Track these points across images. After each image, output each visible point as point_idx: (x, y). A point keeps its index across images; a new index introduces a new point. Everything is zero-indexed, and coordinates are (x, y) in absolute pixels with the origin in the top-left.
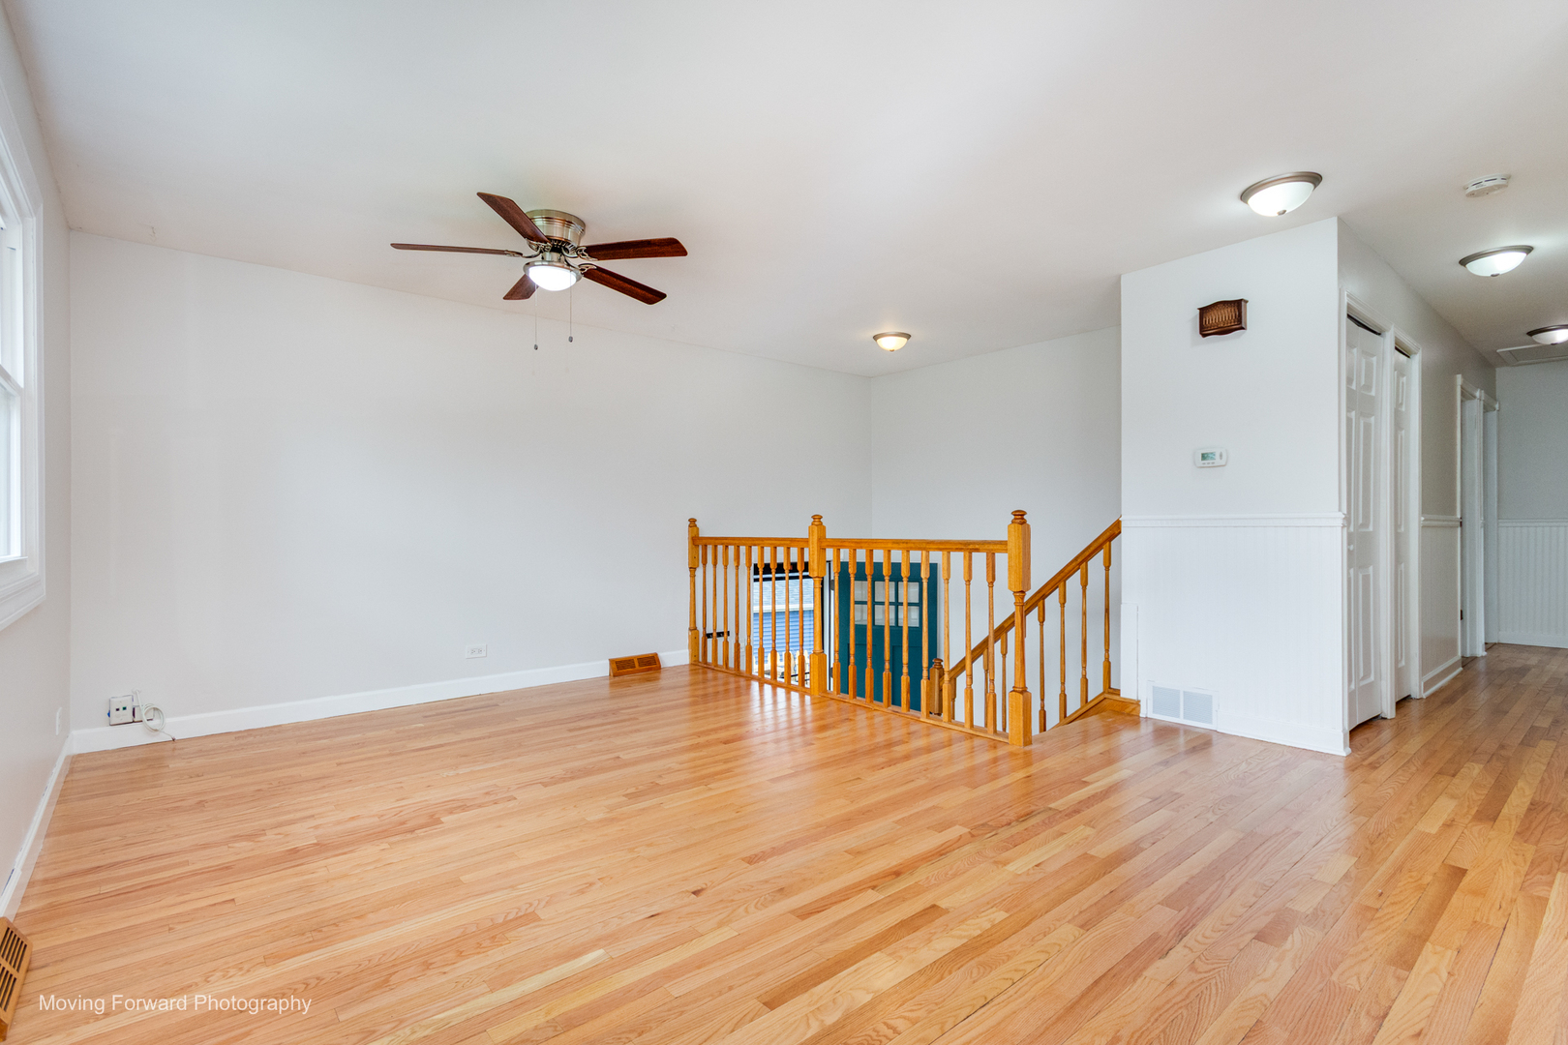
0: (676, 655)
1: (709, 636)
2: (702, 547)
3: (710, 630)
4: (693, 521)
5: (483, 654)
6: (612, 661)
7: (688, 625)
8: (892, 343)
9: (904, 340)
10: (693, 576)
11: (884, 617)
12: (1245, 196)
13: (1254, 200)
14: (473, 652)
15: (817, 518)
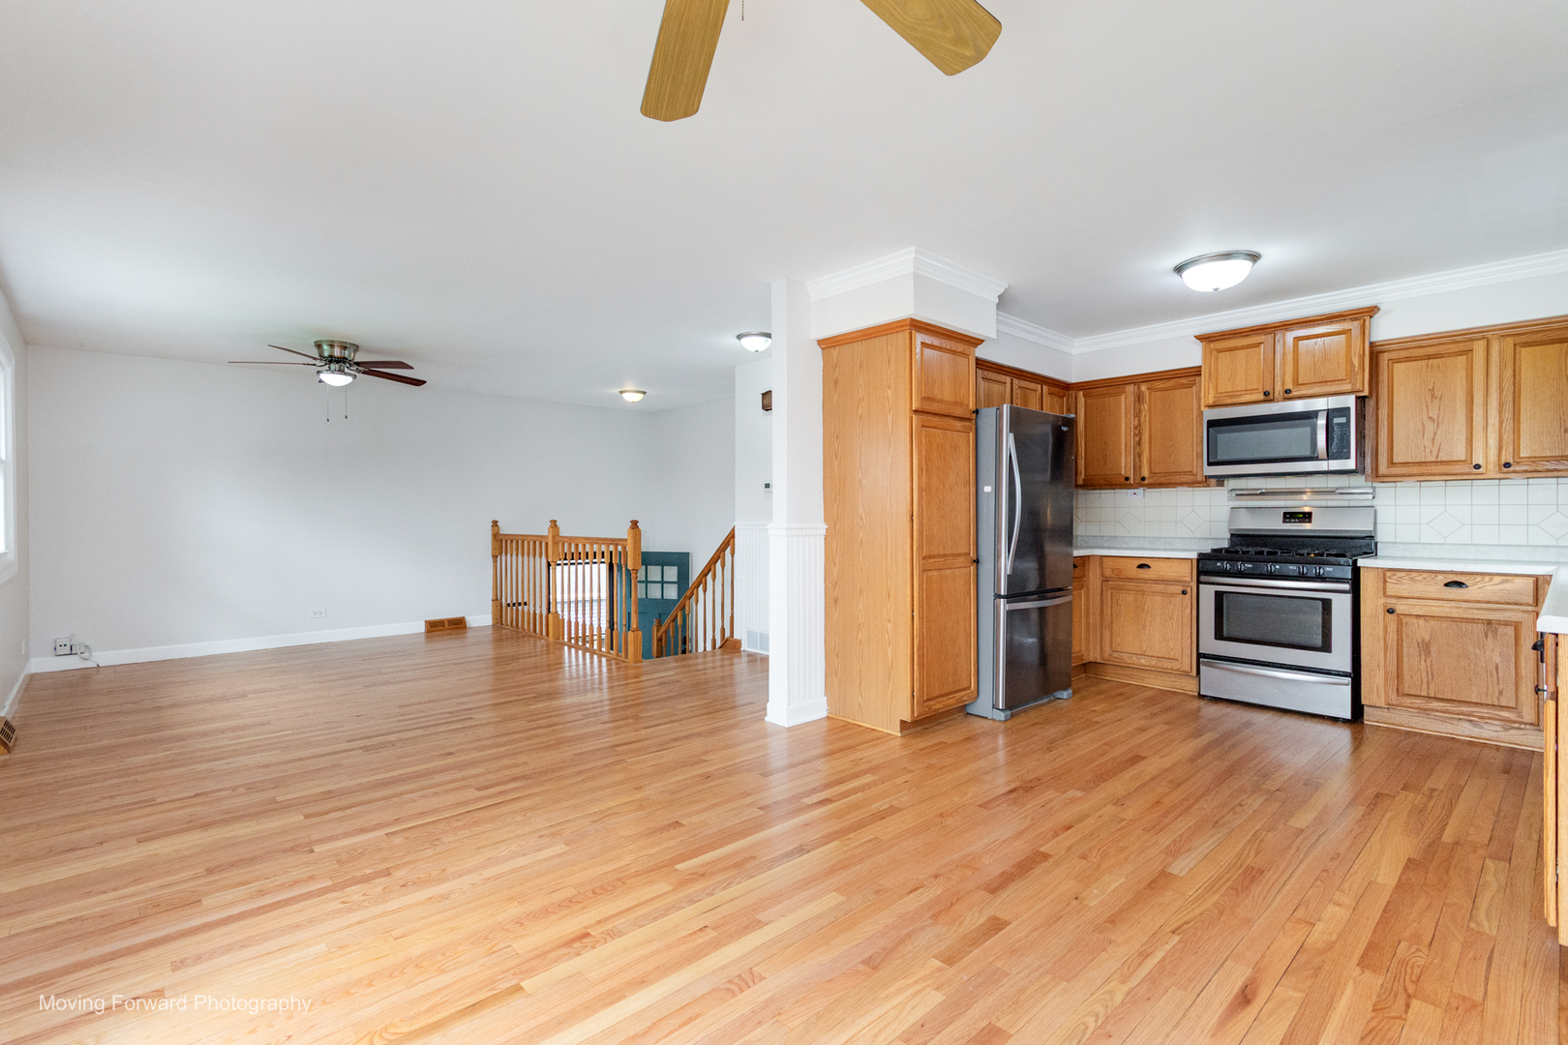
0: (481, 618)
1: (509, 605)
2: (501, 543)
3: (509, 602)
4: (495, 523)
5: (324, 615)
6: (426, 622)
7: (490, 596)
8: (633, 398)
9: (642, 395)
10: (495, 562)
11: (655, 592)
12: (739, 337)
13: (743, 340)
14: (315, 613)
15: (554, 522)
